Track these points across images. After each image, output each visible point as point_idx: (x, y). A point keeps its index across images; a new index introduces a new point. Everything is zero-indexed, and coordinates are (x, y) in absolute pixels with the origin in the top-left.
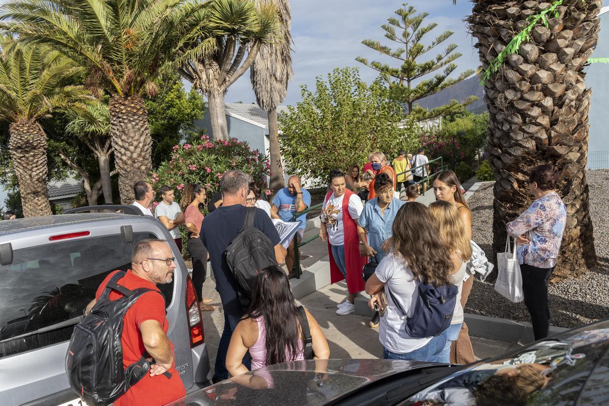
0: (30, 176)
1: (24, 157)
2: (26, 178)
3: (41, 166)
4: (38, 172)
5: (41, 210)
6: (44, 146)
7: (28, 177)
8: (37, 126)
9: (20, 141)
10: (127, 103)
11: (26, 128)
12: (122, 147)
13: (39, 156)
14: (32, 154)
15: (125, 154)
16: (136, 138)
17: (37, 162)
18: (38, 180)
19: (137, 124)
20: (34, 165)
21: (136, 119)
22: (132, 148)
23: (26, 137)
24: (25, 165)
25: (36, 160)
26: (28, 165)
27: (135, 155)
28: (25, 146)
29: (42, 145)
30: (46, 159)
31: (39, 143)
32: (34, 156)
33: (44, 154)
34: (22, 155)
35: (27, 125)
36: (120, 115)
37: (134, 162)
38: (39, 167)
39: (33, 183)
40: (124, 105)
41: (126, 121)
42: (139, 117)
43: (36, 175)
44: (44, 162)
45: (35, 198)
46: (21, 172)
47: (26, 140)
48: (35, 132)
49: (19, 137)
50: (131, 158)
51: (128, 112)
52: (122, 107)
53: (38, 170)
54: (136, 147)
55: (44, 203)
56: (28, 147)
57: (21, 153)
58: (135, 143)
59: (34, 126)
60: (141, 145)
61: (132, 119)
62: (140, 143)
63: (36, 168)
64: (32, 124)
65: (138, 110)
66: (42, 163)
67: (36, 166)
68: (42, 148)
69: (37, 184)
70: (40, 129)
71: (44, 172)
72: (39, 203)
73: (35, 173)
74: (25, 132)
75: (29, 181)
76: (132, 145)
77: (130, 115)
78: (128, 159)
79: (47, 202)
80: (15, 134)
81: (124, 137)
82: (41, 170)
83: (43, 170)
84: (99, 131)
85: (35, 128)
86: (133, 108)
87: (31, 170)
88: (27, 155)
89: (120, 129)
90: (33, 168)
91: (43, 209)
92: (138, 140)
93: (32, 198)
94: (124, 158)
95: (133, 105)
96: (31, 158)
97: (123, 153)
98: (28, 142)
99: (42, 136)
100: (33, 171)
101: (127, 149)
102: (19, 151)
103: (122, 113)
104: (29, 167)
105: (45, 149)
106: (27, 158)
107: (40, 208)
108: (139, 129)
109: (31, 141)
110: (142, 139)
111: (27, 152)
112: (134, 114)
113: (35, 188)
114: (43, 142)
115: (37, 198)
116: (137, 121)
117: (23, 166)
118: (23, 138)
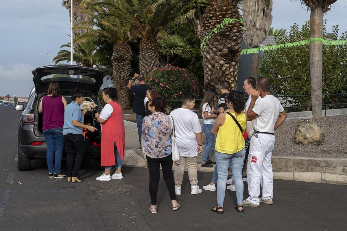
0: (120, 76)
1: (118, 65)
2: (117, 77)
3: (126, 71)
4: (124, 74)
5: (123, 97)
6: (129, 59)
7: (118, 77)
8: (128, 47)
9: (117, 56)
10: (147, 43)
11: (121, 48)
12: (142, 65)
13: (126, 65)
14: (122, 63)
15: (143, 70)
16: (150, 61)
17: (125, 68)
18: (123, 79)
19: (151, 54)
20: (123, 70)
21: (151, 52)
22: (146, 66)
23: (120, 53)
24: (118, 70)
25: (124, 67)
26: (120, 70)
27: (148, 70)
28: (119, 58)
29: (128, 59)
30: (130, 67)
31: (127, 57)
32: (123, 65)
33: (129, 64)
34: (117, 64)
35: (122, 46)
36: (143, 49)
37: (147, 74)
38: (125, 72)
39: (121, 81)
40: (146, 44)
41: (145, 52)
42: (153, 50)
43: (123, 76)
44: (128, 69)
45: (120, 90)
46: (116, 74)
47: (120, 55)
48: (126, 51)
49: (117, 53)
50: (146, 71)
51: (147, 48)
52: (145, 45)
53: (124, 73)
54: (149, 66)
55: (125, 94)
56: (121, 59)
57: (117, 62)
58: (149, 64)
59: (126, 47)
60: (151, 65)
61: (148, 51)
62: (151, 64)
63: (123, 72)
64: (125, 46)
65: (153, 47)
66: (127, 69)
67: (124, 71)
68: (128, 60)
69: (122, 82)
70: (129, 49)
71: (128, 75)
72: (122, 93)
73: (122, 75)
74: (120, 50)
75: (119, 80)
76: (147, 65)
77: (148, 49)
78: (144, 72)
79: (127, 93)
80: (115, 51)
81: (144, 61)
82: (126, 74)
83: (127, 74)
84: (162, 52)
85: (126, 48)
86: (150, 46)
87: (121, 73)
88: (119, 64)
89: (143, 56)
90: (121, 72)
91: (124, 97)
92: (150, 62)
93: (119, 90)
94: (143, 71)
95: (150, 44)
96: (121, 66)
97: (142, 68)
98: (121, 57)
99: (129, 53)
100: (121, 74)
101: (144, 67)
102: (116, 61)
103: (144, 48)
104: (120, 71)
105: (129, 61)
106: (119, 66)
107: (122, 96)
108: (151, 57)
109: (123, 56)
110: (153, 62)
111: (120, 62)
112: (151, 49)
113: (121, 84)
114: (129, 57)
115: (121, 90)
116: (151, 53)
117: (117, 70)
118: (119, 54)
